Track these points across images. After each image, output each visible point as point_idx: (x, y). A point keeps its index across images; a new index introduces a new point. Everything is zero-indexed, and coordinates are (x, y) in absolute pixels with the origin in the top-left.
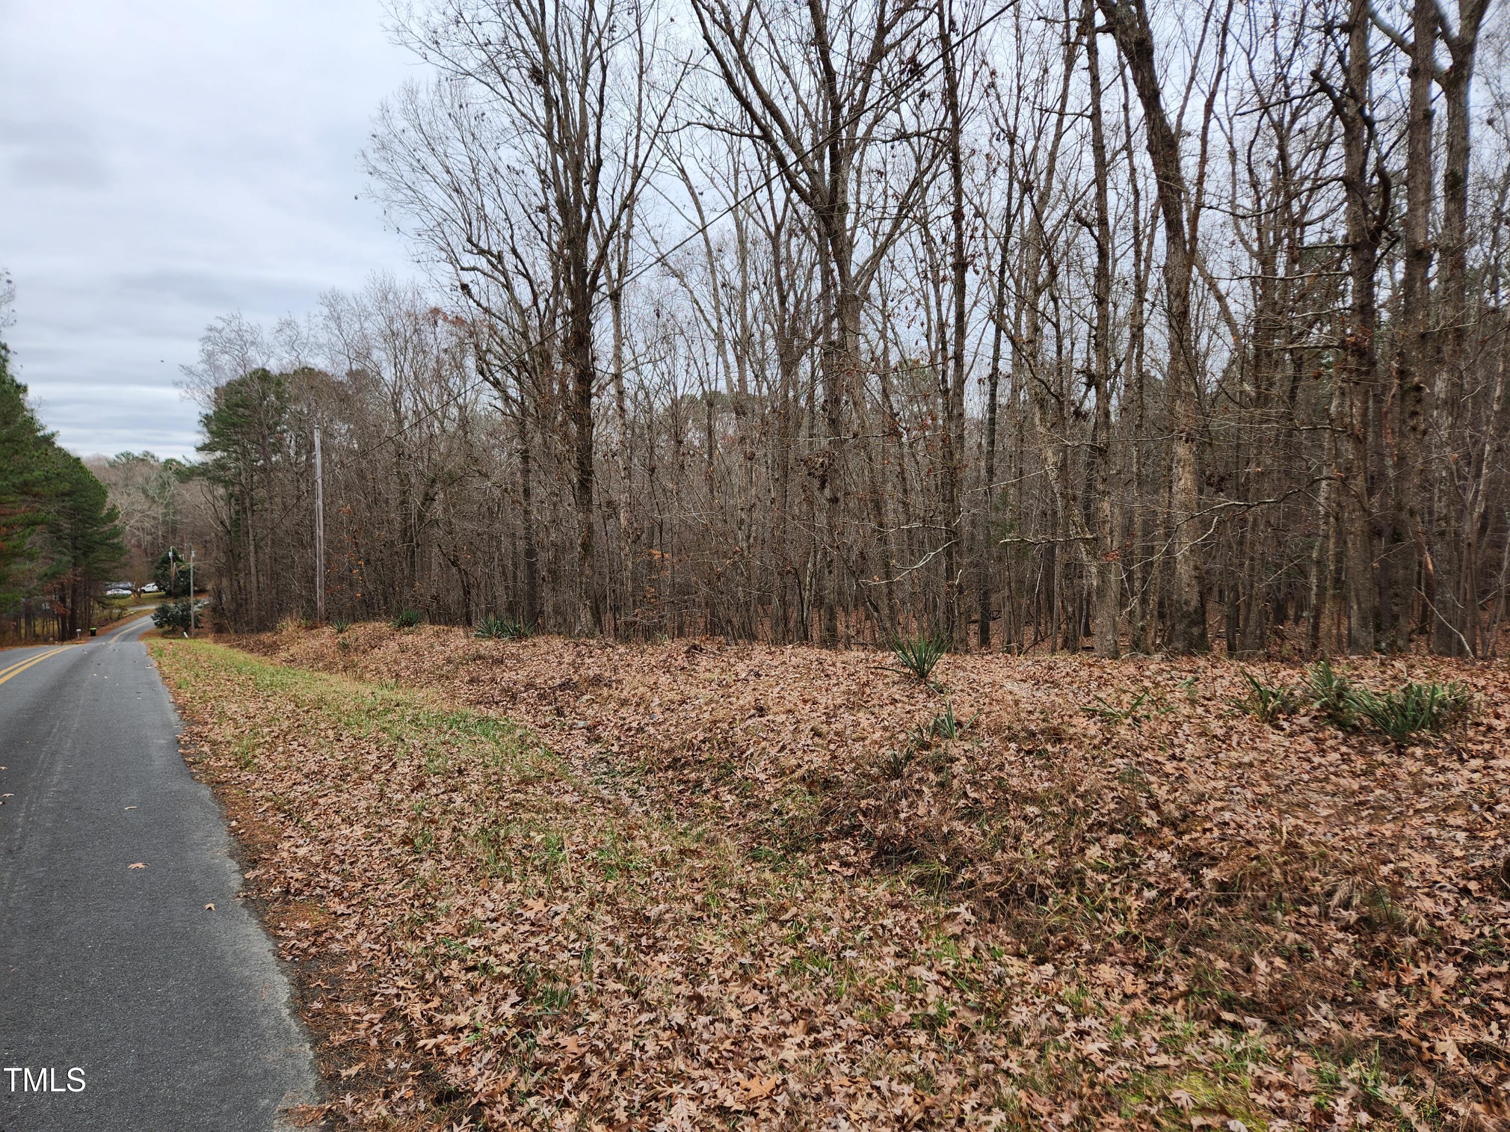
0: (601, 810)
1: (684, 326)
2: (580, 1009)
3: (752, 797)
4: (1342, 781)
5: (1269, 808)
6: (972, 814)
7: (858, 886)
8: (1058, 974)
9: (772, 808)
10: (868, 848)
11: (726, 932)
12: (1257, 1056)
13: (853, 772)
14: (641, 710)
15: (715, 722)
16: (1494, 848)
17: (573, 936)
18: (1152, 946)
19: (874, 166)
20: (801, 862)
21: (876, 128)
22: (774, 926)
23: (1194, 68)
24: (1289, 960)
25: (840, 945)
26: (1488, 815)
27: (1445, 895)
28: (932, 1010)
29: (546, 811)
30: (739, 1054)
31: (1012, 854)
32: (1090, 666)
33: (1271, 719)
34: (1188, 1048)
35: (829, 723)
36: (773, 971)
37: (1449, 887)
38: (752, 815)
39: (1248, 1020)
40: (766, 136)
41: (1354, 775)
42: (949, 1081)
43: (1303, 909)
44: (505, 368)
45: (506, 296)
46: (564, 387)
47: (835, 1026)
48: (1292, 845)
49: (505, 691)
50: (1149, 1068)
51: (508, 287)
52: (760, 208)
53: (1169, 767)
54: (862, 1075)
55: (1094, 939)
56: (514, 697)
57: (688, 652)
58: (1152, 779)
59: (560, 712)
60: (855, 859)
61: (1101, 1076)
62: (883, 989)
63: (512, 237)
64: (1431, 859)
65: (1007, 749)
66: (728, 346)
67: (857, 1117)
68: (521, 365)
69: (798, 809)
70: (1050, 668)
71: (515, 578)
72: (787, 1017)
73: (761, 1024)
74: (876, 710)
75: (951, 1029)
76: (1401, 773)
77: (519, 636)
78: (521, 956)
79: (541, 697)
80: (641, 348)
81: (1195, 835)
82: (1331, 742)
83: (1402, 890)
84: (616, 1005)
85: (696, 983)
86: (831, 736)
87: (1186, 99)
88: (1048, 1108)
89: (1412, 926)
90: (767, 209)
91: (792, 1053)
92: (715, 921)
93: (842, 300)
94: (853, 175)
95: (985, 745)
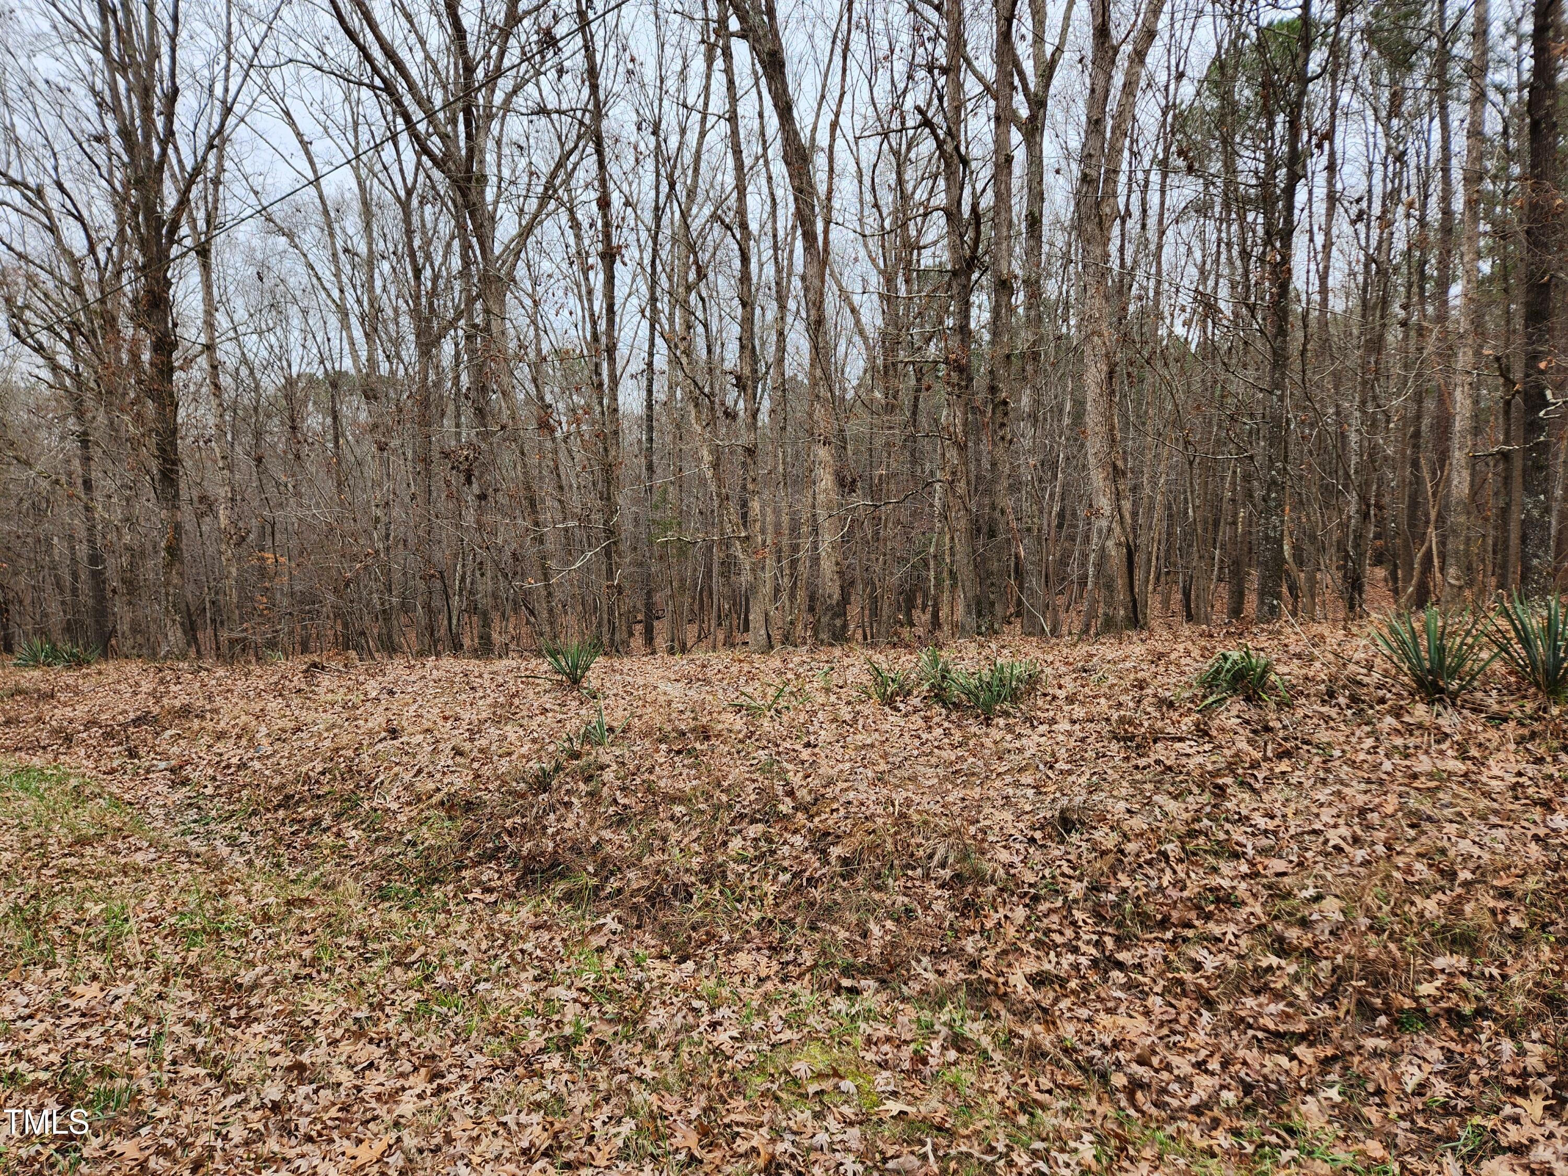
0: (187, 866)
1: (298, 293)
2: (144, 1106)
3: (382, 829)
4: (944, 754)
5: (886, 784)
6: (621, 821)
7: (500, 911)
8: (697, 970)
9: (405, 839)
10: (512, 871)
11: (339, 986)
12: (869, 1014)
13: (498, 790)
14: (244, 742)
15: (337, 750)
16: (1053, 800)
17: (138, 1021)
18: (786, 927)
19: (515, 137)
20: (436, 894)
21: (515, 99)
22: (398, 971)
23: (824, 86)
24: (898, 921)
25: (474, 978)
26: (1050, 773)
27: (1017, 846)
28: (568, 1030)
29: (110, 875)
30: (345, 1120)
31: (659, 857)
32: (740, 661)
33: (889, 701)
34: (811, 1020)
35: (472, 740)
36: (394, 1020)
37: (1021, 838)
38: (381, 849)
39: (863, 982)
40: (389, 88)
41: (953, 747)
42: (581, 1100)
43: (910, 873)
44: (50, 328)
45: (50, 239)
46: (135, 358)
47: (462, 1066)
48: (903, 815)
49: (55, 732)
50: (773, 1046)
51: (52, 229)
52: (386, 168)
53: (805, 754)
54: (490, 1113)
55: (733, 928)
56: (68, 739)
57: (306, 671)
58: (790, 767)
59: (132, 754)
60: (499, 883)
61: (730, 1063)
62: (517, 1018)
63: (56, 169)
64: (1008, 815)
65: (657, 751)
66: (354, 321)
67: (479, 1160)
68: (74, 328)
69: (435, 838)
70: (704, 666)
71: (74, 591)
72: (408, 1067)
73: (375, 1082)
74: (525, 722)
75: (586, 1046)
76: (988, 742)
77: (77, 662)
78: (64, 1057)
79: (109, 735)
80: (241, 315)
81: (824, 816)
82: (936, 719)
83: (986, 845)
84: (194, 1093)
85: (298, 1049)
86: (475, 753)
87: (818, 116)
88: (678, 1107)
89: (992, 876)
90: (394, 170)
91: (411, 1106)
92: (325, 976)
93: (485, 279)
94: (490, 144)
95: (635, 749)
